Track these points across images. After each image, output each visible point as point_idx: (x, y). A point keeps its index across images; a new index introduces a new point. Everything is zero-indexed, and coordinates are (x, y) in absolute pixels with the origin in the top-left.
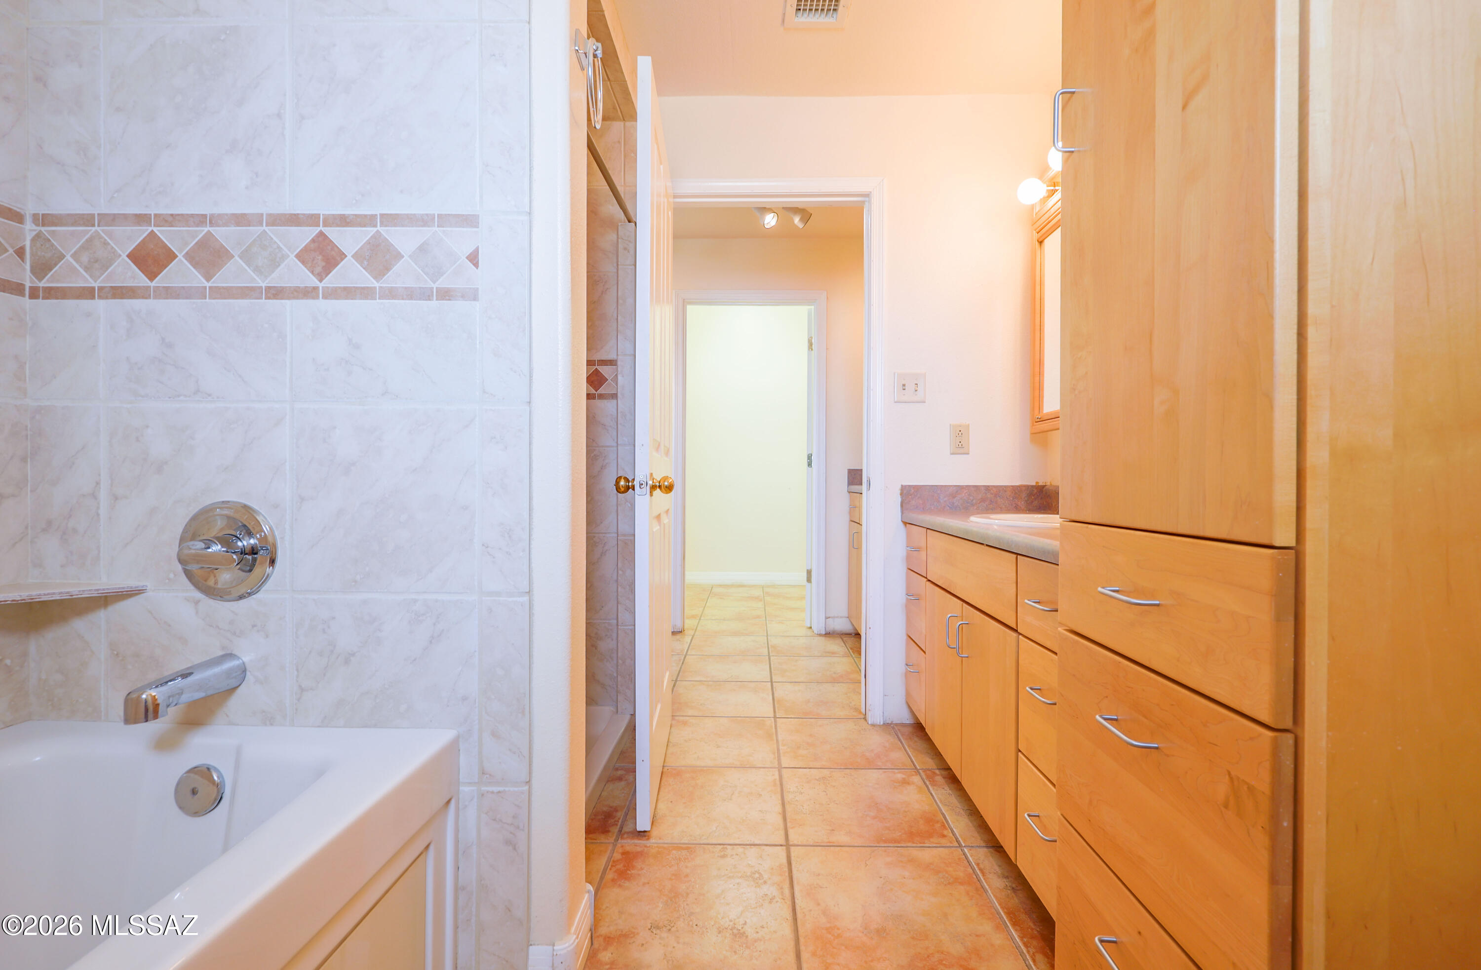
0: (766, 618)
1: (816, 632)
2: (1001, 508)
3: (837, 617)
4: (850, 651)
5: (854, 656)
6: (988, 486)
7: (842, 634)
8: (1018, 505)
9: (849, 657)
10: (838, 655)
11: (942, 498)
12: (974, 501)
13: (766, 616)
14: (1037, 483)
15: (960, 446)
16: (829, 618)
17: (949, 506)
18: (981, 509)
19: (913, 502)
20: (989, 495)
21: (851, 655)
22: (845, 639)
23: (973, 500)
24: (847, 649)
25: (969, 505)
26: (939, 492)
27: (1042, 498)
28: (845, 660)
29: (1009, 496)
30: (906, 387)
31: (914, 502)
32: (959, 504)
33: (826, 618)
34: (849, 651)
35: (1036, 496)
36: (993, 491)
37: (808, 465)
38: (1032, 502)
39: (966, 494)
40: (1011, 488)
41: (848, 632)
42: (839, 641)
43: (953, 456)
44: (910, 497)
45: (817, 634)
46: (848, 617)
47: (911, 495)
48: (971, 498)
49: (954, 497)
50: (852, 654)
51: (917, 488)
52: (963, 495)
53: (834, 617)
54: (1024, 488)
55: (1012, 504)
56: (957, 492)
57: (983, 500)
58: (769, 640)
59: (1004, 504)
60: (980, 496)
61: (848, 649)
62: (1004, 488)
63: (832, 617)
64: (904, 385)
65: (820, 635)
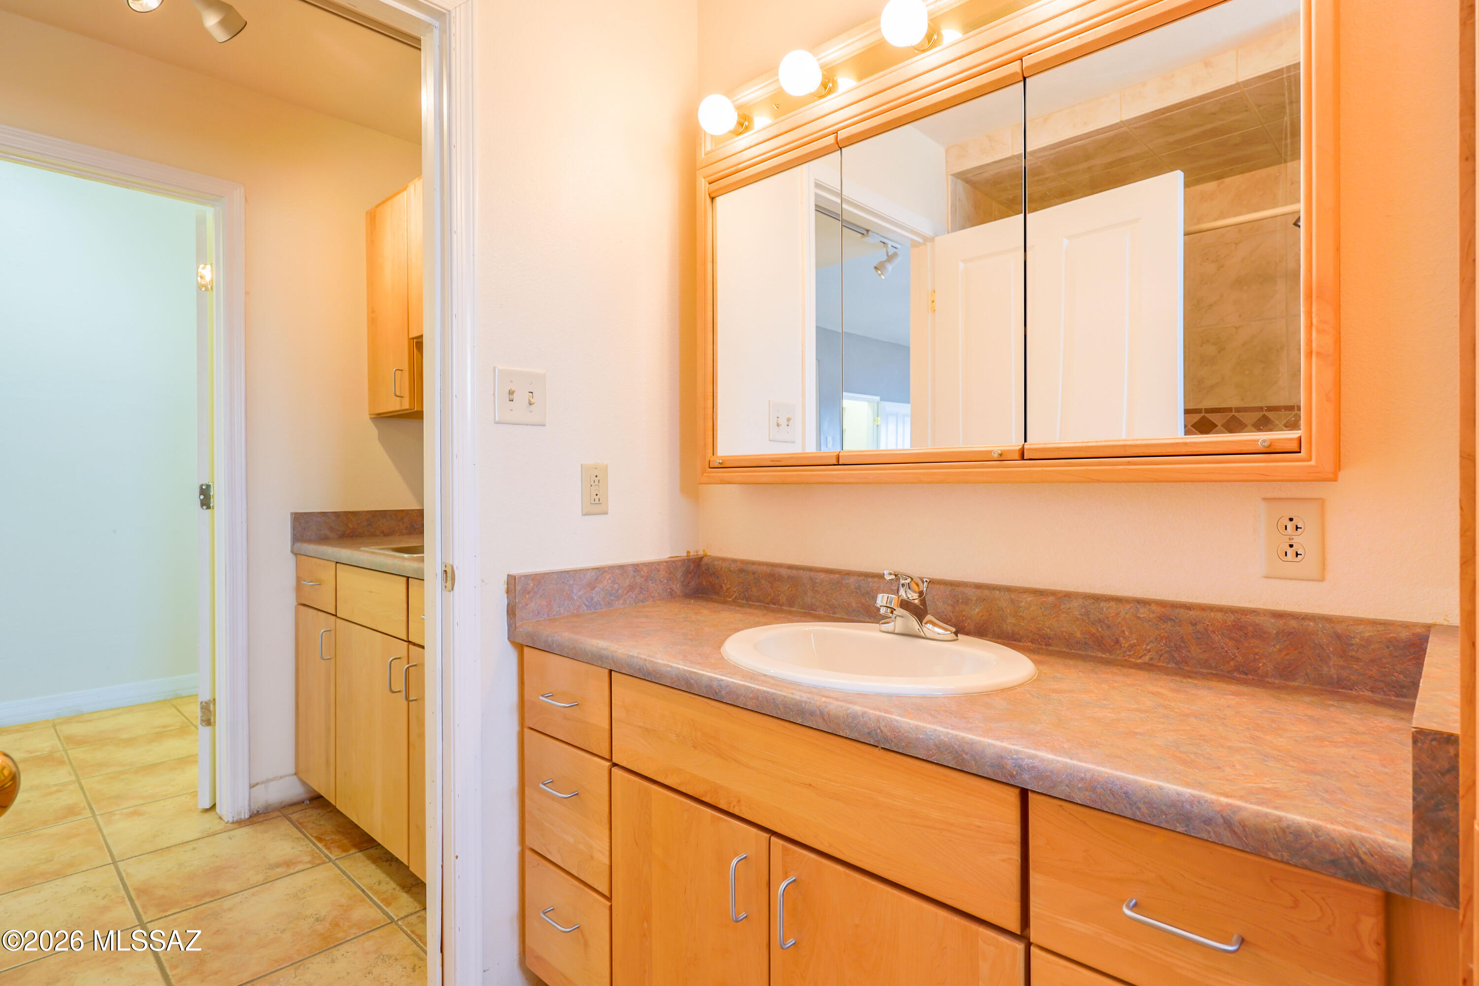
0: (91, 809)
1: (228, 817)
2: (653, 597)
3: (274, 779)
4: (320, 845)
5: (333, 858)
6: (637, 565)
7: (284, 807)
8: (673, 590)
9: (324, 863)
10: (300, 867)
11: (575, 592)
12: (620, 591)
13: (89, 804)
14: (688, 552)
15: (597, 501)
16: (257, 784)
17: (585, 604)
18: (628, 602)
19: (532, 606)
20: (639, 580)
21: (326, 856)
22: (295, 817)
23: (618, 590)
24: (311, 845)
25: (613, 598)
26: (571, 582)
27: (699, 576)
28: (323, 873)
29: (663, 577)
30: (515, 396)
31: (533, 604)
32: (599, 600)
33: (252, 786)
34: (318, 847)
35: (693, 573)
36: (644, 572)
37: (202, 504)
38: (689, 583)
39: (609, 581)
40: (665, 564)
41: (296, 799)
42: (285, 827)
43: (587, 517)
44: (527, 596)
45: (233, 823)
46: (295, 774)
47: (528, 593)
48: (616, 586)
49: (593, 588)
50: (326, 851)
51: (539, 579)
52: (605, 583)
53: (268, 781)
54: (680, 563)
55: (666, 589)
56: (596, 579)
57: (631, 588)
58: (124, 875)
59: (656, 590)
60: (627, 583)
61: (314, 844)
62: (652, 567)
63: (262, 783)
64: (511, 393)
65: (240, 823)
